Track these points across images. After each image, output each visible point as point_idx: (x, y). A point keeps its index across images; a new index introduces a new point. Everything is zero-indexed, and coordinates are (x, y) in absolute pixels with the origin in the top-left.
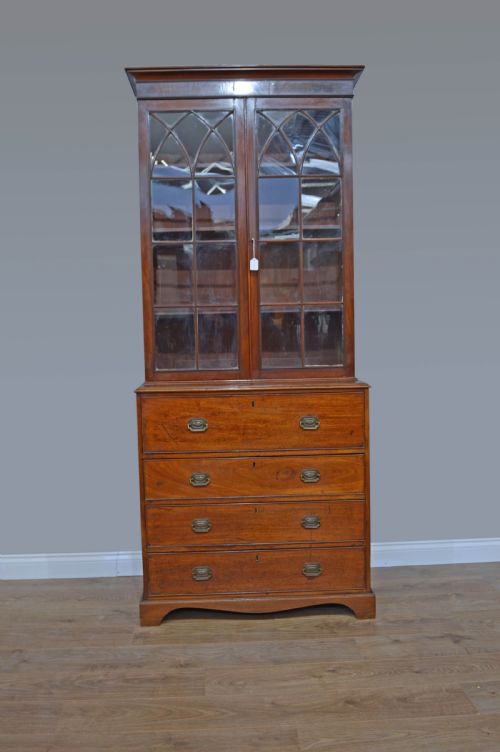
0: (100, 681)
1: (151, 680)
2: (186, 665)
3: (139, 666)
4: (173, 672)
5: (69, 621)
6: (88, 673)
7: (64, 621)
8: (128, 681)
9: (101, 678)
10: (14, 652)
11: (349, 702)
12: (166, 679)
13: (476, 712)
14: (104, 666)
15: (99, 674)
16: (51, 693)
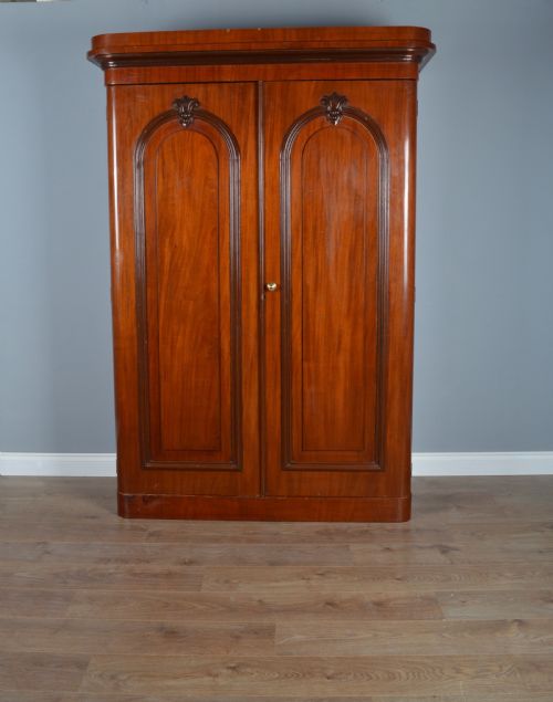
0: (110, 574)
1: (156, 575)
2: (191, 563)
3: (148, 562)
4: (177, 568)
5: (93, 517)
6: (102, 566)
7: (87, 517)
8: (135, 575)
9: (111, 571)
10: (39, 543)
11: (330, 604)
12: (169, 575)
13: (442, 618)
14: (117, 560)
15: (111, 567)
16: (65, 582)
